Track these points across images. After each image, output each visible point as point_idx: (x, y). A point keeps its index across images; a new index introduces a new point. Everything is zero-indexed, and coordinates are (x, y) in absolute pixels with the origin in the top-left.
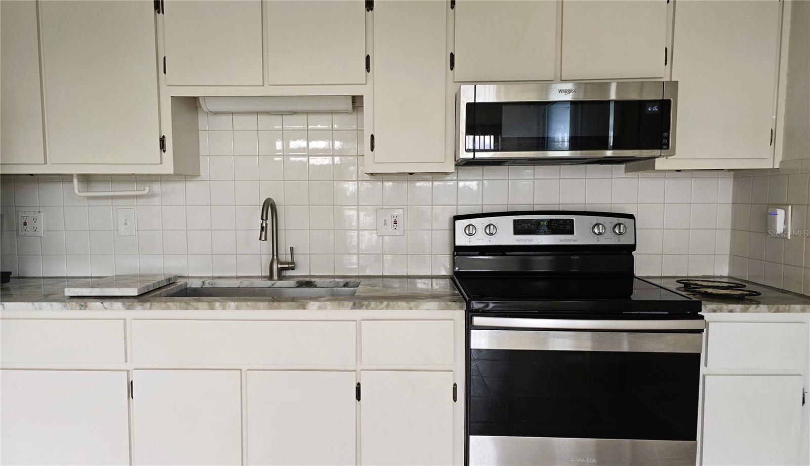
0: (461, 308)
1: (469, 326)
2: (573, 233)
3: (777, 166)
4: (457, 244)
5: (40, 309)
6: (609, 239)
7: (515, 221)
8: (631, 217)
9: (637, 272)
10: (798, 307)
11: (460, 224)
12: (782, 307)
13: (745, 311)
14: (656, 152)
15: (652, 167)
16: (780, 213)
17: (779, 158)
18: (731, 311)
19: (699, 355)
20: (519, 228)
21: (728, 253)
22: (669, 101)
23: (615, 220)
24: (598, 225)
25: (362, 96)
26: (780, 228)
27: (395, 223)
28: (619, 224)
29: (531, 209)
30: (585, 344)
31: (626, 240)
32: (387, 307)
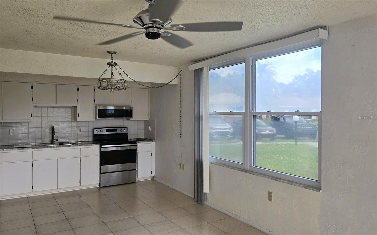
0: (99, 145)
1: (101, 147)
2: (117, 131)
3: (149, 119)
4: (95, 134)
5: (12, 150)
6: (123, 132)
7: (106, 129)
8: (127, 128)
9: (128, 138)
10: (150, 141)
11: (95, 130)
12: (148, 141)
13: (143, 142)
14: (130, 118)
15: (130, 120)
16: (149, 127)
17: (149, 118)
18: (141, 142)
19: (136, 149)
20: (107, 131)
21: (144, 134)
22: (131, 110)
23: (124, 129)
24: (121, 130)
25: (76, 106)
26: (149, 130)
27: (80, 130)
28: (125, 129)
29: (109, 127)
30: (119, 149)
31: (126, 132)
32: (86, 145)
